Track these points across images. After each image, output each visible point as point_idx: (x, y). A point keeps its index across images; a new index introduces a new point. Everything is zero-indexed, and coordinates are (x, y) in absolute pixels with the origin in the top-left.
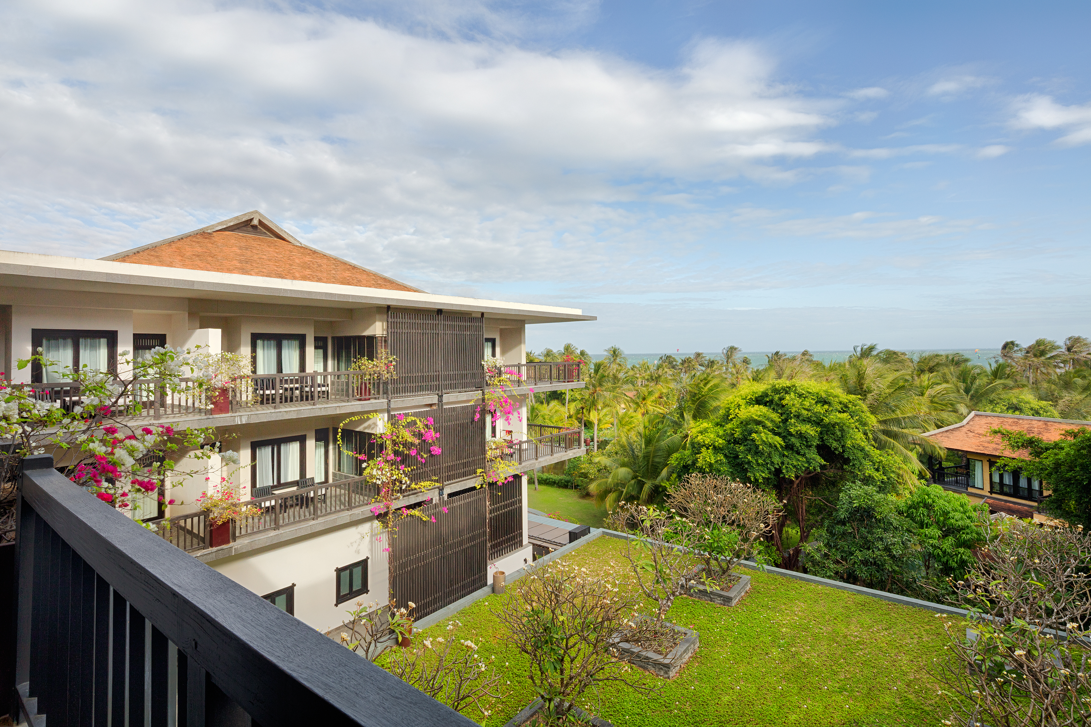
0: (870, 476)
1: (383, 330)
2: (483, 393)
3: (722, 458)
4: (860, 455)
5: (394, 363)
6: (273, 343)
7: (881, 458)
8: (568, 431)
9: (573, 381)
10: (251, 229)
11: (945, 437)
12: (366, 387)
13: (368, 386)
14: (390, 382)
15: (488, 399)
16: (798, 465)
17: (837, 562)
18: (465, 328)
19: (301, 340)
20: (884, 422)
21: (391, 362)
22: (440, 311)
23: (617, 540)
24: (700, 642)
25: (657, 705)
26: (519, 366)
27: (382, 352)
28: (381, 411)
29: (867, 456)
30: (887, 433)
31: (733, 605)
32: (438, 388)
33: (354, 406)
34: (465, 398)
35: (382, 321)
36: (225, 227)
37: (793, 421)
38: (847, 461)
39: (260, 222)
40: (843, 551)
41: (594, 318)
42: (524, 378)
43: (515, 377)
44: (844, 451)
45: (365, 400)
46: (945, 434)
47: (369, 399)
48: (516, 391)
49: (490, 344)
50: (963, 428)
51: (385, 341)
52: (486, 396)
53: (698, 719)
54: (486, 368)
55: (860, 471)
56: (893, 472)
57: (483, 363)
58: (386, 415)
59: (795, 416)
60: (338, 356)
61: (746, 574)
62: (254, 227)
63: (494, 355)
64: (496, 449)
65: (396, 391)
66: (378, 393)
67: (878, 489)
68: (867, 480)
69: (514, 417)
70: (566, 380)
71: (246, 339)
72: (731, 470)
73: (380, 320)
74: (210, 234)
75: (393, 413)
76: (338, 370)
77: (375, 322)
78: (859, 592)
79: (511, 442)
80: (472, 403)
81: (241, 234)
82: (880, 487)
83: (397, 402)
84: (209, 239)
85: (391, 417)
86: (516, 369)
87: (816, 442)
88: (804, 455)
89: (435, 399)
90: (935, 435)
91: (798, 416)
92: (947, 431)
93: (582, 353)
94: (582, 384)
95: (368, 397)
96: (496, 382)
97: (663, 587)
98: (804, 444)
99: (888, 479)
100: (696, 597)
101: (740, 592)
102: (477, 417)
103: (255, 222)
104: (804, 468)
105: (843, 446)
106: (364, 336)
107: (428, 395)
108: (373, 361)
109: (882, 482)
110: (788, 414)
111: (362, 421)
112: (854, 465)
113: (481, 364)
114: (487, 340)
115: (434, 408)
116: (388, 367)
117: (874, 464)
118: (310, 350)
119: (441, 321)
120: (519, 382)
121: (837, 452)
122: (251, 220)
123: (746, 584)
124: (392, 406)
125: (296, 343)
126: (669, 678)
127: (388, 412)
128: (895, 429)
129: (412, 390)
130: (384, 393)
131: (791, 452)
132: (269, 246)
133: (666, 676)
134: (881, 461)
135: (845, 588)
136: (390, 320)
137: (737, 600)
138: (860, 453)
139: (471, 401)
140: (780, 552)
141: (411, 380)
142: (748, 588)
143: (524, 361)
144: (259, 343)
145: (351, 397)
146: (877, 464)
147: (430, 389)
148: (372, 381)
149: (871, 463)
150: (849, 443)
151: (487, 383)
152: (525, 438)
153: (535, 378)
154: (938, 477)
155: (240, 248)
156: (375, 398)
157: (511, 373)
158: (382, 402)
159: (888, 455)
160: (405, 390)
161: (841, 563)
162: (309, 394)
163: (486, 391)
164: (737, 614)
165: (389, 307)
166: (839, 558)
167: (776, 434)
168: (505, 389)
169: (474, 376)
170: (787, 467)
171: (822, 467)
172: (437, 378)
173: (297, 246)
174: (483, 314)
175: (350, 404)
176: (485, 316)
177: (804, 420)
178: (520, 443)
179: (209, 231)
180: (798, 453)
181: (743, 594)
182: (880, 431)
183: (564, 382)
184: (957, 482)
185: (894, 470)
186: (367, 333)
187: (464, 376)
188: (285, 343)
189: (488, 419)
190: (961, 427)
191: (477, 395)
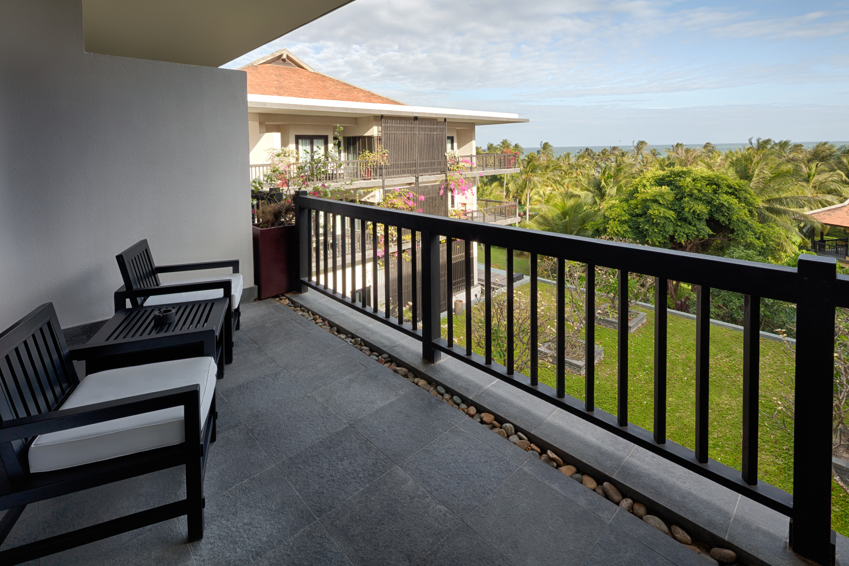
0: (751, 243)
1: (378, 132)
2: (446, 175)
3: (627, 228)
4: (743, 227)
5: (387, 155)
6: (308, 141)
7: (762, 230)
8: (507, 204)
9: (510, 168)
10: (281, 62)
11: (827, 215)
12: (368, 171)
13: (370, 170)
14: (384, 167)
15: (450, 180)
16: (690, 233)
17: (719, 307)
18: (434, 130)
19: (325, 139)
20: (769, 201)
21: (385, 154)
22: (416, 118)
23: (544, 284)
24: (605, 354)
25: (571, 391)
26: (471, 156)
27: (377, 146)
28: (379, 187)
29: (749, 228)
30: (771, 210)
31: (632, 332)
32: (415, 172)
33: (360, 183)
34: (433, 179)
35: (378, 126)
36: (265, 61)
37: (687, 199)
38: (732, 231)
39: (288, 57)
40: (724, 299)
41: (526, 121)
42: (475, 166)
43: (469, 165)
44: (730, 223)
45: (368, 180)
46: (828, 213)
47: (370, 179)
48: (469, 174)
49: (449, 141)
50: (844, 208)
51: (380, 139)
52: (448, 178)
53: (600, 401)
54: (448, 158)
55: (743, 239)
56: (773, 241)
57: (446, 154)
58: (381, 190)
59: (688, 195)
60: (347, 150)
61: (643, 311)
62: (284, 60)
63: (452, 148)
64: (456, 215)
65: (388, 174)
66: (376, 175)
67: (758, 253)
68: (749, 246)
69: (468, 193)
70: (506, 167)
71: (293, 139)
72: (634, 237)
73: (376, 125)
74: (256, 66)
75: (386, 189)
76: (348, 159)
77: (372, 127)
78: (735, 329)
79: (466, 211)
80: (438, 183)
81: (275, 65)
82: (760, 252)
83: (388, 182)
84: (256, 70)
85: (385, 192)
86: (469, 158)
87: (706, 217)
88: (695, 226)
89: (413, 180)
90: (818, 213)
91: (691, 195)
92: (829, 210)
93: (516, 146)
94: (518, 170)
95: (369, 178)
96: (455, 168)
97: (577, 314)
98: (695, 218)
99: (768, 246)
100: (603, 325)
101: (637, 324)
102: (442, 192)
103: (284, 57)
104: (694, 236)
105: (729, 220)
106: (365, 137)
107: (409, 176)
108: (372, 153)
109: (762, 248)
110: (683, 193)
111: (366, 194)
112: (737, 234)
113: (445, 155)
114: (449, 138)
115: (413, 186)
116: (382, 157)
117: (756, 234)
118: (331, 146)
119: (417, 124)
120: (471, 168)
121: (724, 224)
122: (282, 55)
123: (643, 318)
124: (386, 184)
125: (322, 141)
126: (580, 375)
127: (383, 187)
128: (778, 206)
129: (398, 173)
130: (380, 175)
131: (684, 223)
132: (294, 73)
133: (579, 373)
134: (762, 232)
135: (723, 325)
136: (383, 125)
137: (635, 329)
138: (743, 225)
139: (437, 181)
140: (673, 299)
141: (397, 166)
142: (644, 322)
143: (474, 153)
144: (300, 141)
145: (359, 177)
146: (758, 234)
147: (410, 172)
148: (372, 167)
149: (753, 233)
150: (735, 218)
151: (448, 168)
152: (475, 209)
153: (483, 166)
154: (819, 248)
155: (276, 75)
156: (374, 179)
157: (466, 162)
158: (379, 181)
159: (769, 227)
160: (394, 173)
161: (722, 308)
162: (331, 175)
163: (448, 174)
164: (634, 338)
165: (382, 117)
166: (720, 304)
167: (670, 209)
168: (461, 172)
169: (439, 163)
170: (679, 234)
171: (709, 235)
172: (415, 165)
173: (312, 72)
174: (445, 119)
175: (359, 182)
176: (447, 120)
177: (696, 199)
178: (472, 212)
179: (256, 65)
180: (690, 224)
181: (640, 325)
182: (764, 208)
183: (505, 168)
184: (837, 252)
185: (773, 239)
186: (367, 134)
187: (432, 164)
188: (315, 141)
189: (450, 194)
190: (843, 207)
191: (442, 177)
